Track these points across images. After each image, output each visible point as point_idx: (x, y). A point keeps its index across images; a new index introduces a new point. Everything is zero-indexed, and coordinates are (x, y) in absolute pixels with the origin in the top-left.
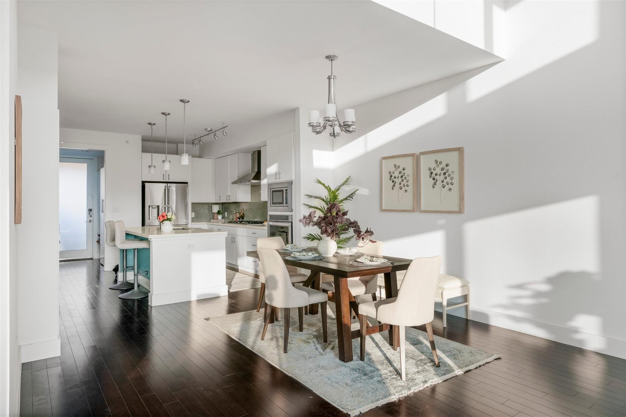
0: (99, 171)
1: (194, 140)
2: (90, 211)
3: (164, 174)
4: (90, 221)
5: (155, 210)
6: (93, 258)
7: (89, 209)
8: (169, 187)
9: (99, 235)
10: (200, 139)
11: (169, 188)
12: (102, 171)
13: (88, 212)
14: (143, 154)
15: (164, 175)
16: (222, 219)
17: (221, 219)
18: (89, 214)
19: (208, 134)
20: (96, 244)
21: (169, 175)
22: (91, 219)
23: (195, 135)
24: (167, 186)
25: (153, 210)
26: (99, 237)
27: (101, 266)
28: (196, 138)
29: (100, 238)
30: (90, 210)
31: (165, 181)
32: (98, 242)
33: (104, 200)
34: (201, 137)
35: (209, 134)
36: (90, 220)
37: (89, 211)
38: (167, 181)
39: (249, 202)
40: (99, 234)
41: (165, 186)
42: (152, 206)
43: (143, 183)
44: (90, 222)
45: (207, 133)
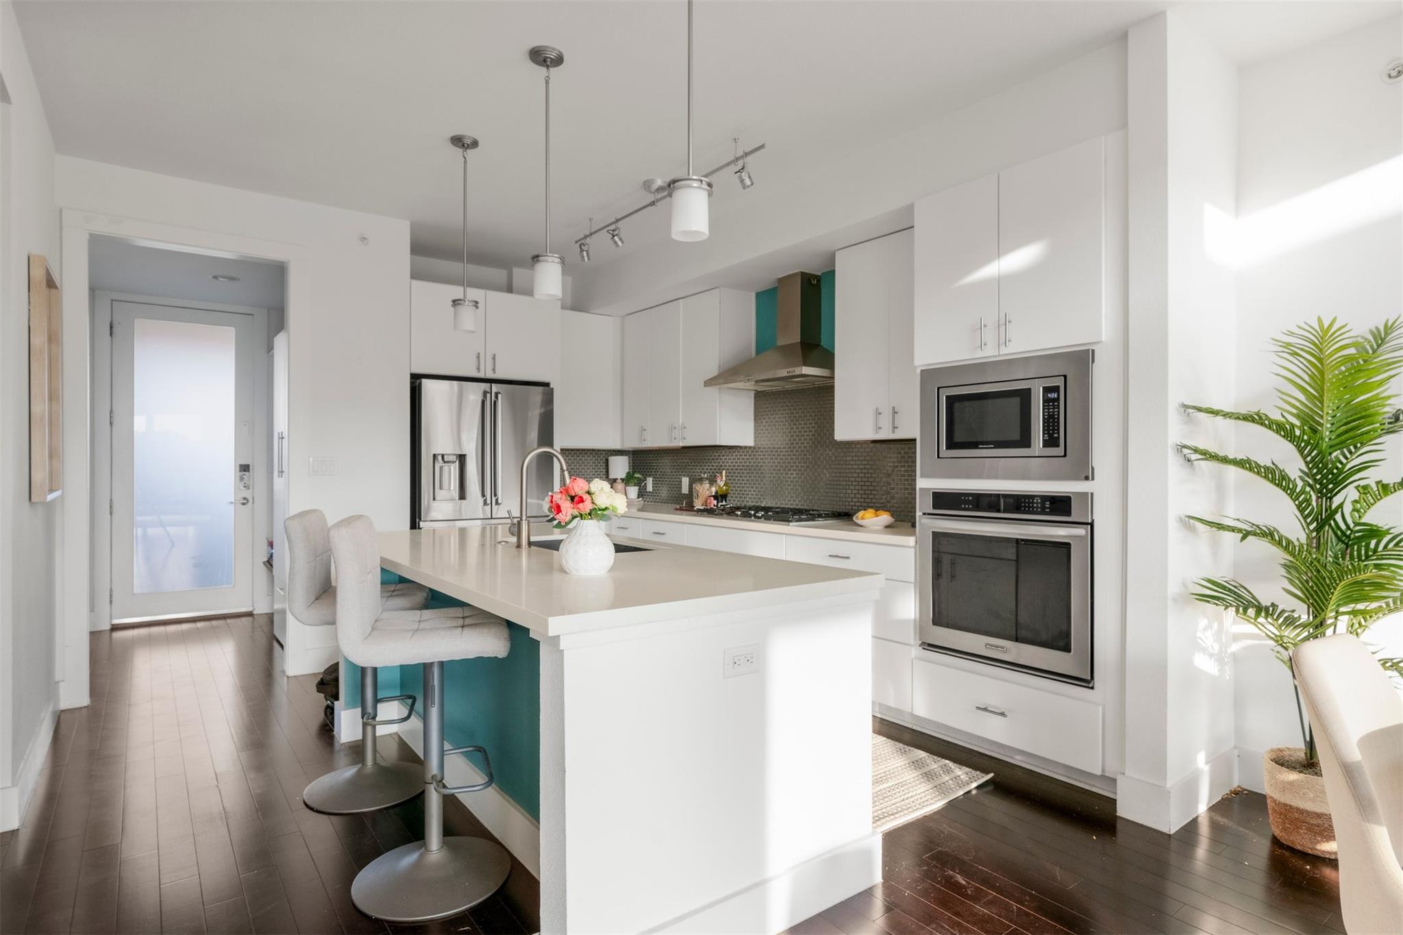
0: (270, 348)
1: (586, 237)
2: (245, 471)
3: (479, 354)
4: (245, 501)
5: (452, 467)
6: (255, 612)
7: (241, 466)
8: (497, 394)
9: (271, 544)
10: (613, 227)
11: (497, 397)
12: (280, 341)
13: (239, 474)
14: (415, 283)
15: (478, 357)
16: (638, 498)
17: (636, 497)
18: (242, 479)
19: (653, 203)
20: (262, 570)
21: (494, 358)
22: (247, 494)
23: (590, 219)
24: (489, 391)
25: (446, 468)
26: (270, 548)
27: (276, 645)
28: (593, 230)
29: (272, 553)
30: (245, 468)
31: (481, 375)
32: (269, 563)
33: (285, 435)
34: (617, 221)
35: (658, 200)
36: (245, 499)
37: (240, 471)
38: (490, 375)
39: (746, 447)
40: (270, 540)
41: (485, 393)
42: (443, 456)
43: (416, 382)
44: (243, 504)
45: (651, 198)
